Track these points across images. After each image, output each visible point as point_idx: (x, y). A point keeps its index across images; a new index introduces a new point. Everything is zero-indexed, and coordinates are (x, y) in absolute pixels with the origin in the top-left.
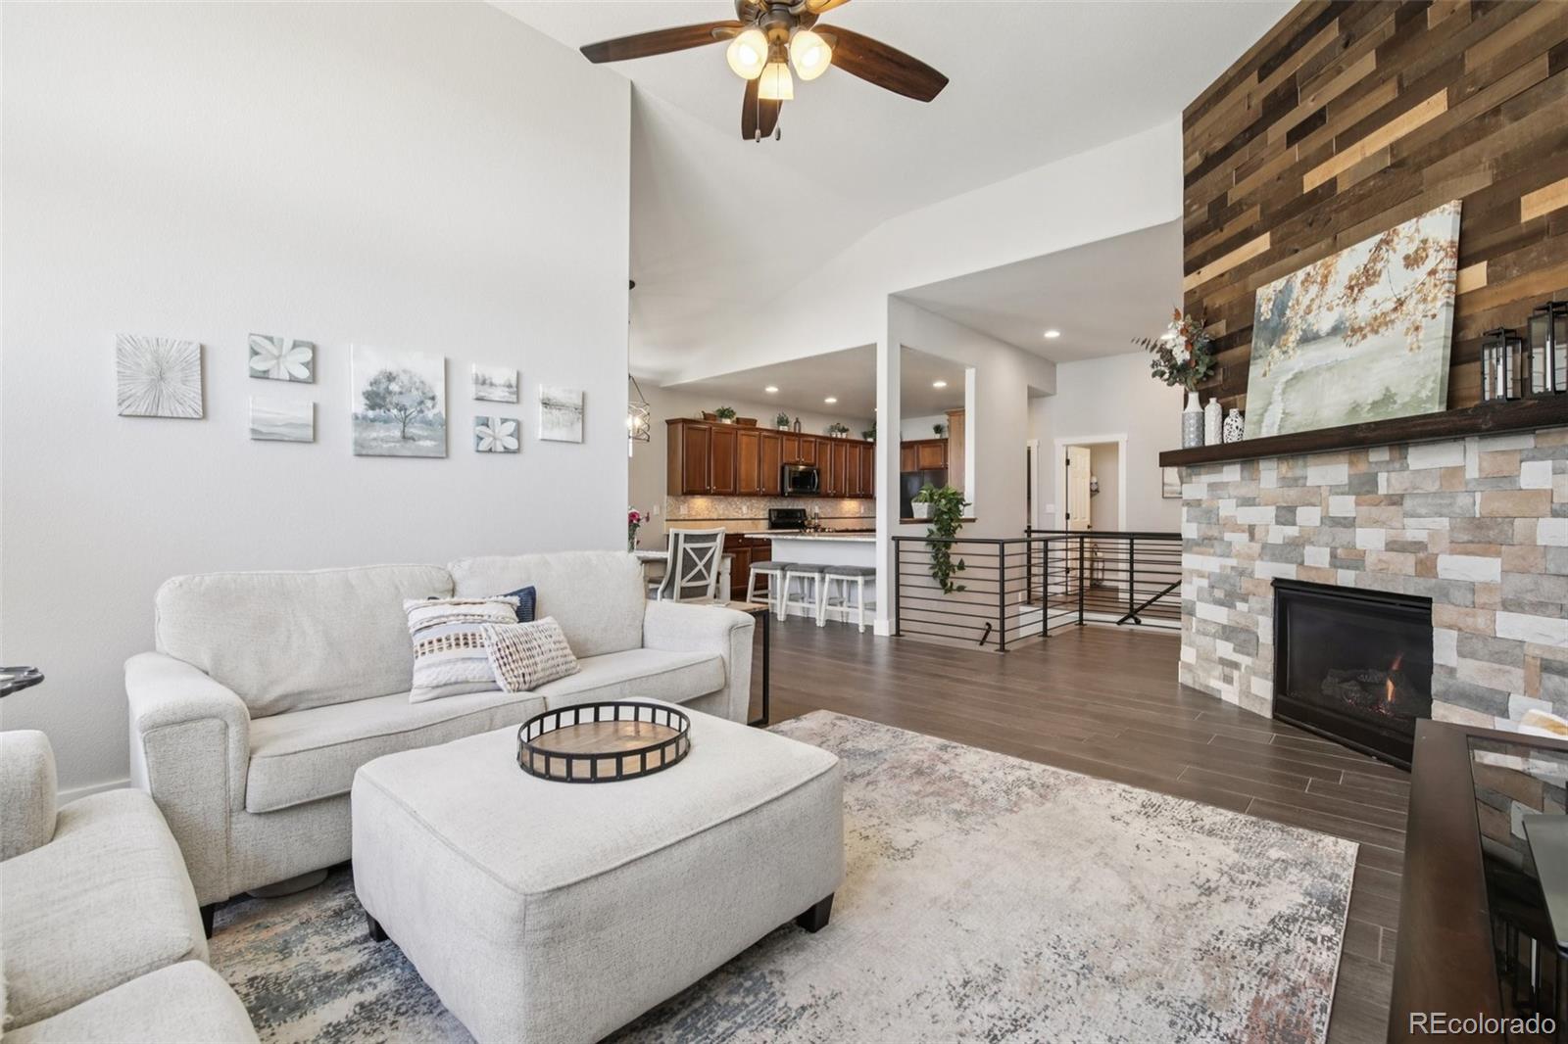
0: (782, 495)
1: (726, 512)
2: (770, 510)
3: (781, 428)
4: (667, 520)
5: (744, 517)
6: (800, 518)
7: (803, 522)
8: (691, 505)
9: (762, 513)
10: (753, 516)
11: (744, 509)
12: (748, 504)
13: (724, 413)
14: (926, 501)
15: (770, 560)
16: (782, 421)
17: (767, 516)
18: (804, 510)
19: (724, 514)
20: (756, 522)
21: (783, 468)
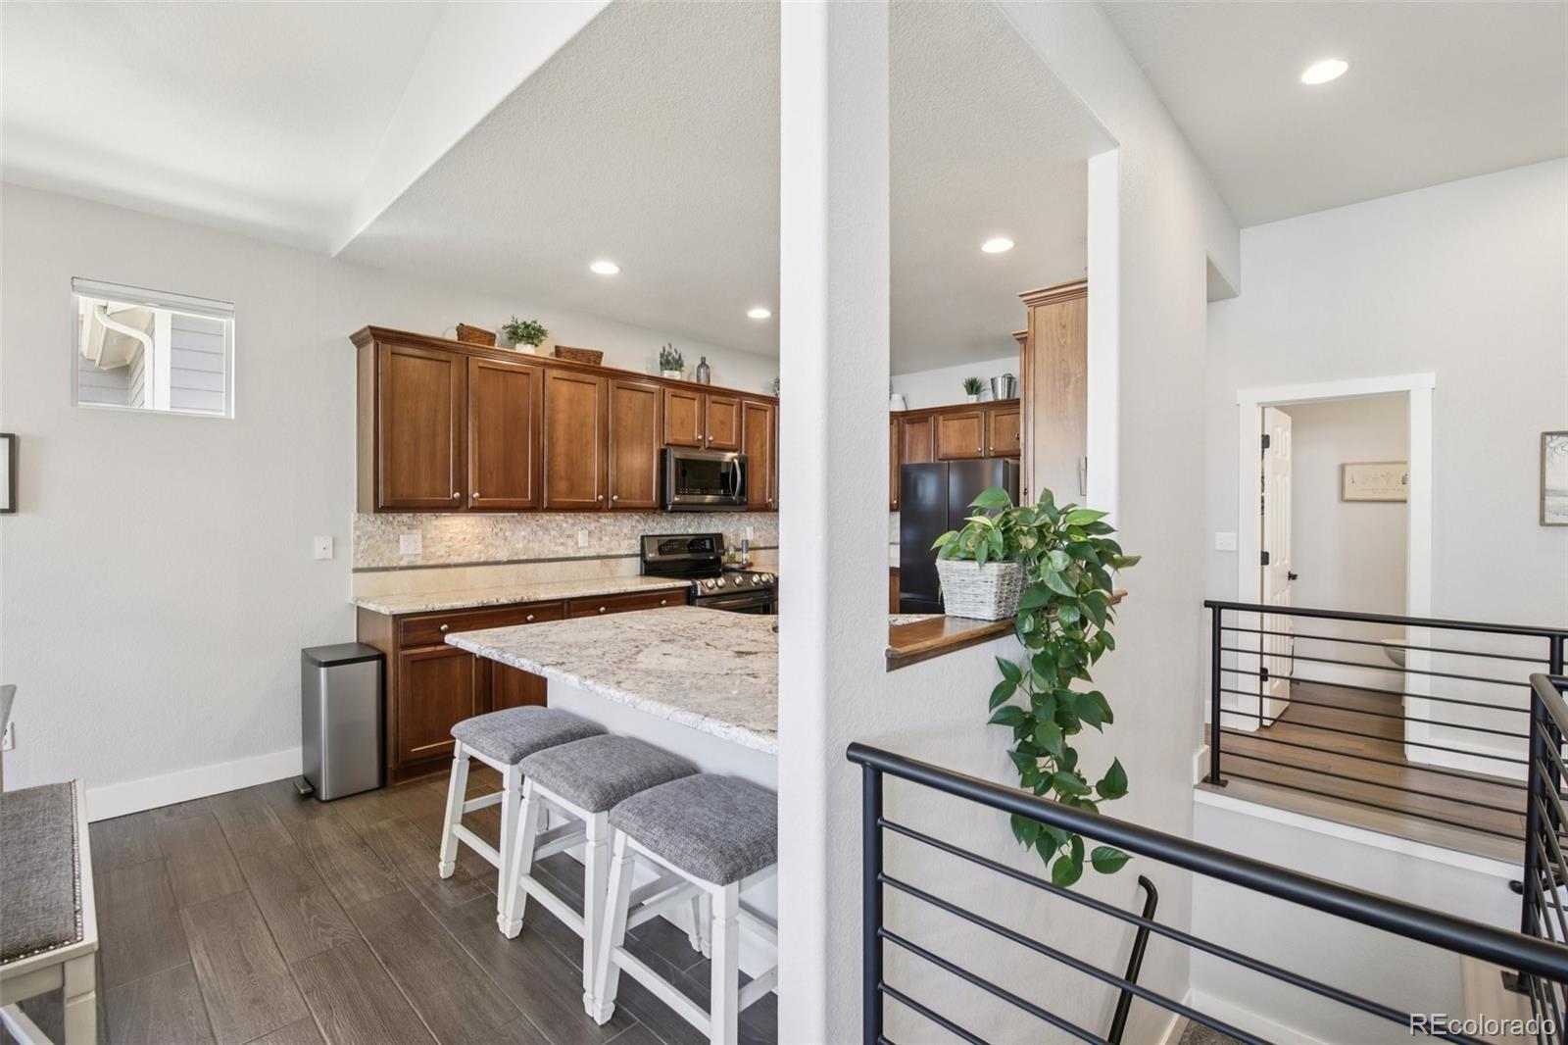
0: (662, 507)
1: (536, 546)
2: (642, 537)
3: (667, 374)
4: (356, 570)
5: (581, 554)
6: (711, 550)
7: (718, 560)
8: (434, 533)
9: (625, 543)
10: (603, 551)
11: (582, 538)
12: (592, 526)
13: (518, 333)
14: (990, 559)
15: (545, 705)
16: (670, 362)
17: (637, 550)
18: (719, 537)
19: (526, 549)
20: (612, 562)
21: (663, 454)
